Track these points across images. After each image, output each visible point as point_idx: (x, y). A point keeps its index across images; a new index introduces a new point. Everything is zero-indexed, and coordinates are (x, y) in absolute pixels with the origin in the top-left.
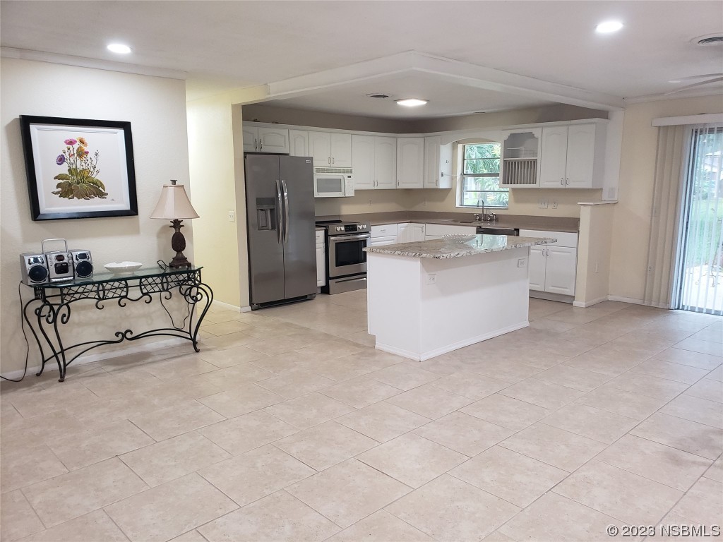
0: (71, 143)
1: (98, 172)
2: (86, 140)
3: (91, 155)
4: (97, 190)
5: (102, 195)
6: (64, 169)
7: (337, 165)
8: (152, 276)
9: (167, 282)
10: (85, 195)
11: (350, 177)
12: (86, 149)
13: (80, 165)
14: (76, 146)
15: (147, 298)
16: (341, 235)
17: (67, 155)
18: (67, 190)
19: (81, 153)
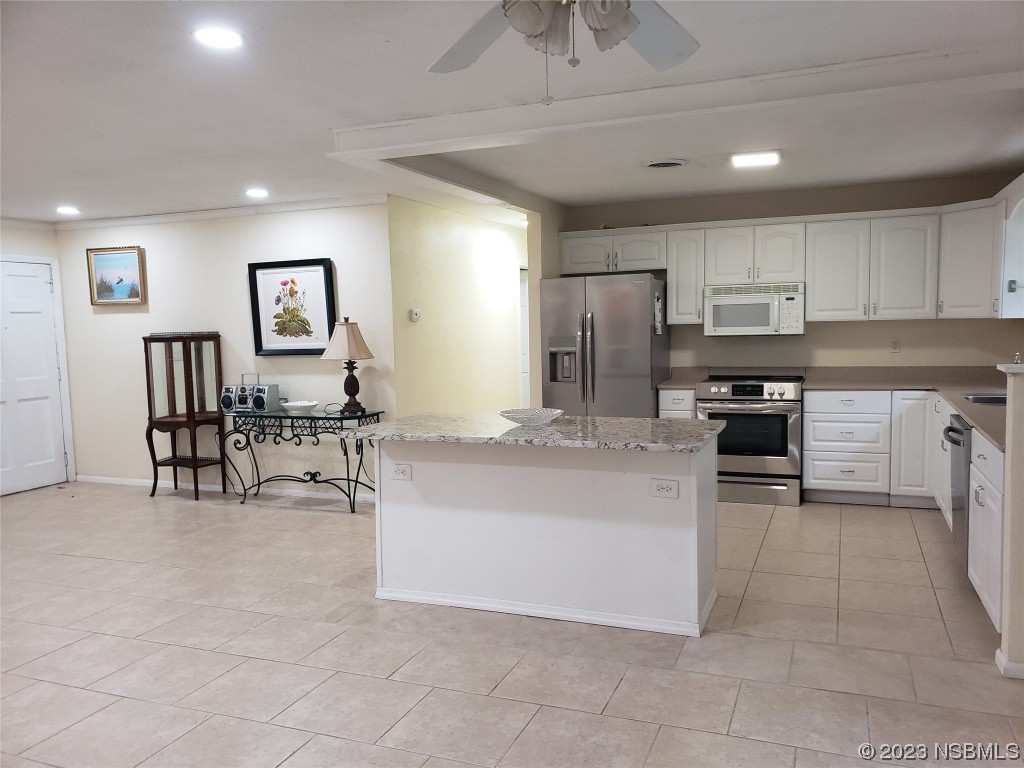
0: (285, 284)
1: (305, 310)
2: (296, 281)
3: (299, 294)
4: (304, 329)
5: (308, 333)
6: (279, 309)
7: (766, 278)
8: (333, 419)
9: (315, 427)
10: (295, 333)
11: (793, 299)
12: (296, 289)
13: (292, 305)
14: (288, 287)
15: (296, 439)
16: (722, 400)
17: (282, 296)
18: (282, 329)
19: (293, 293)
